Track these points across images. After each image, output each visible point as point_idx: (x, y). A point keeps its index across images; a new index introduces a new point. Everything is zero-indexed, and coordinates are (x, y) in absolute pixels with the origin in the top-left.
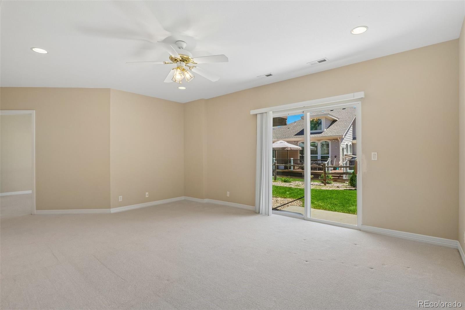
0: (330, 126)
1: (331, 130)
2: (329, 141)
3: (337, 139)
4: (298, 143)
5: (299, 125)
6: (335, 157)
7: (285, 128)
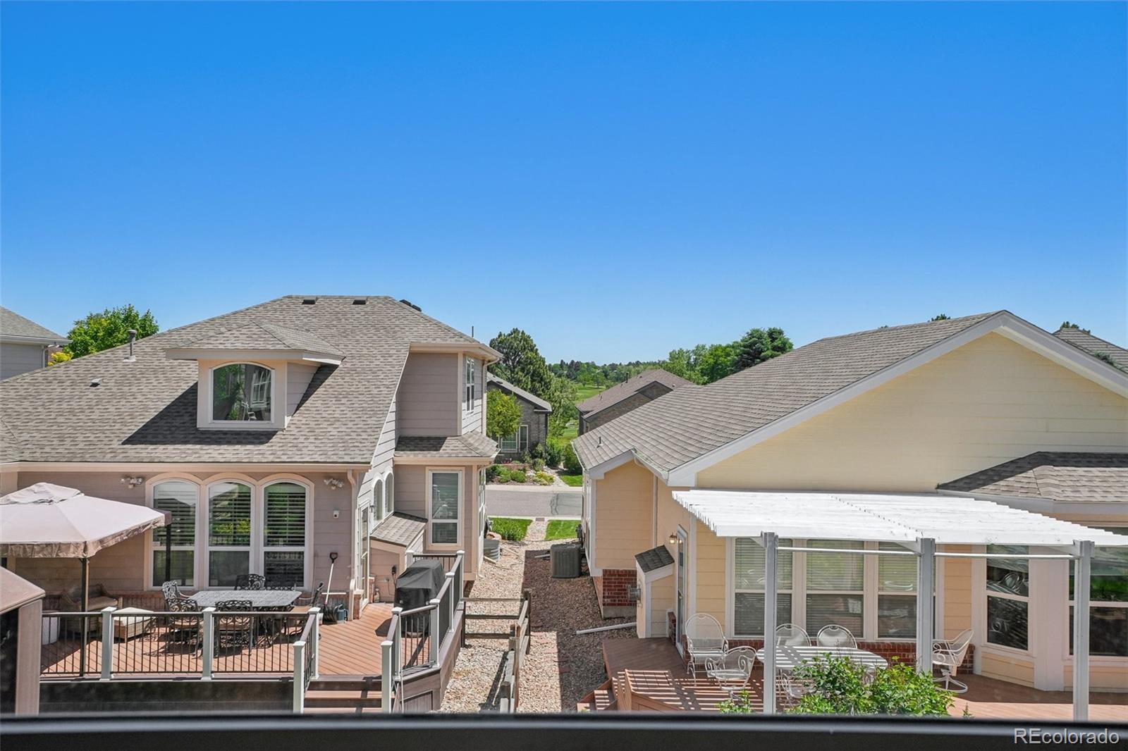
0: (306, 397)
1: (312, 424)
2: (307, 481)
3: (342, 477)
4: (147, 483)
5: (155, 372)
6: (333, 557)
7: (73, 383)
